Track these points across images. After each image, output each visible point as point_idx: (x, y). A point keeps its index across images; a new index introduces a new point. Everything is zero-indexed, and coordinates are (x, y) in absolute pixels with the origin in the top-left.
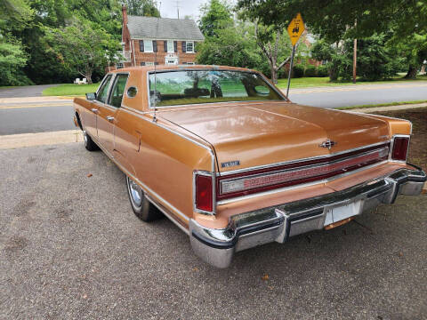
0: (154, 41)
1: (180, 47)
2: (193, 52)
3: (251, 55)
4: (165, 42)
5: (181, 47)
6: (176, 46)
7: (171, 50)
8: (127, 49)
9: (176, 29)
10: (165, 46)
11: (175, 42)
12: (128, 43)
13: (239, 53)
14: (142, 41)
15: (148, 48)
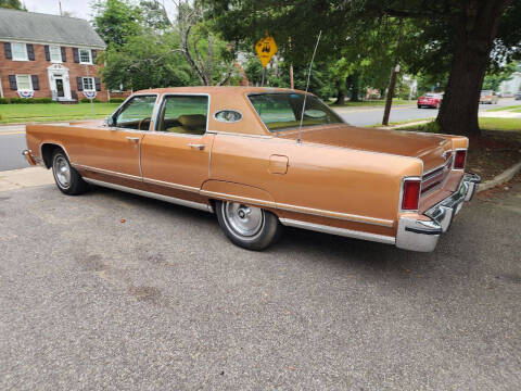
0: (28, 45)
1: (69, 54)
2: (91, 63)
3: (177, 72)
4: (47, 47)
5: (72, 55)
6: (63, 54)
7: (56, 58)
9: (61, 30)
10: (47, 53)
11: (63, 49)
13: (161, 68)
14: (9, 44)
15: (20, 54)
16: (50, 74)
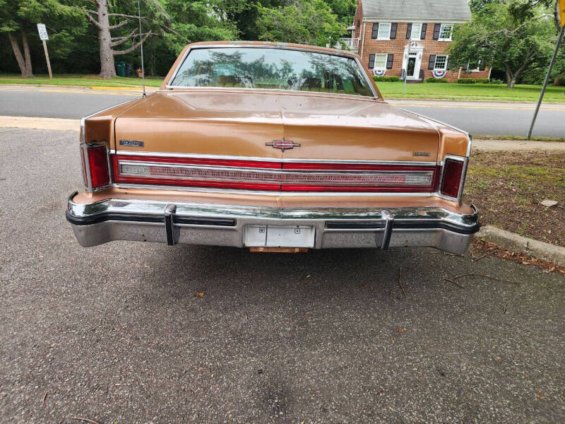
0: (393, 24)
1: (430, 30)
2: (450, 39)
4: (410, 25)
5: (432, 32)
6: (424, 31)
7: (416, 35)
8: (357, 35)
10: (409, 31)
11: (425, 25)
12: (358, 26)
14: (377, 24)
15: (384, 35)
16: (406, 52)
